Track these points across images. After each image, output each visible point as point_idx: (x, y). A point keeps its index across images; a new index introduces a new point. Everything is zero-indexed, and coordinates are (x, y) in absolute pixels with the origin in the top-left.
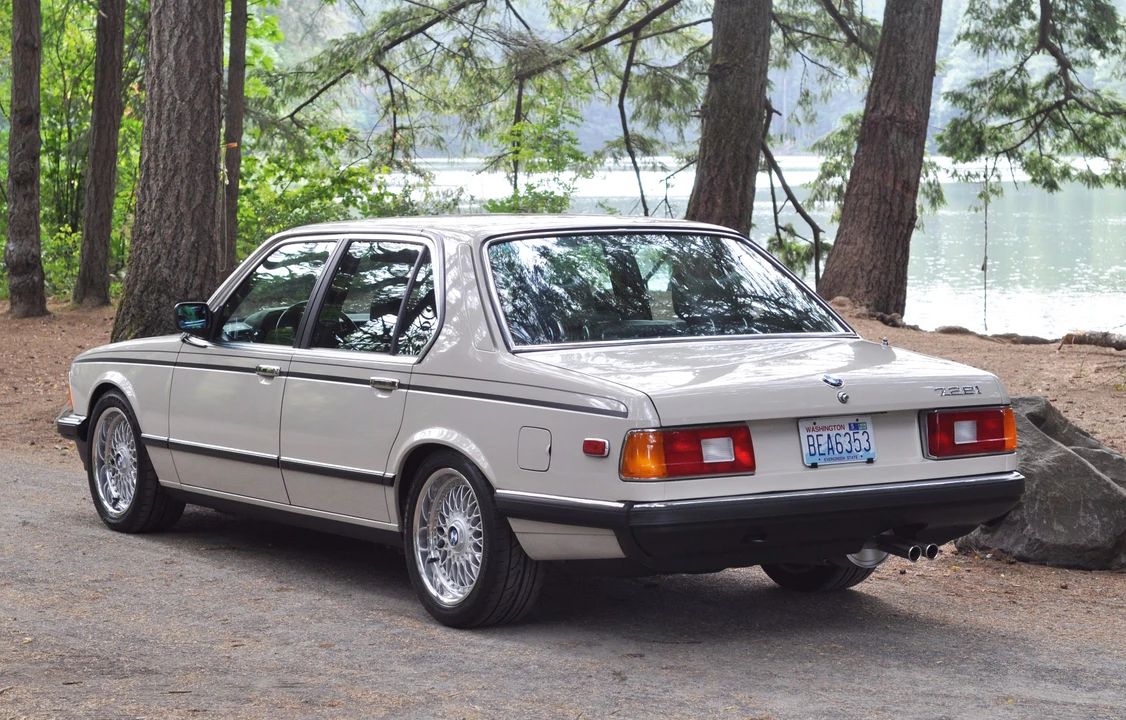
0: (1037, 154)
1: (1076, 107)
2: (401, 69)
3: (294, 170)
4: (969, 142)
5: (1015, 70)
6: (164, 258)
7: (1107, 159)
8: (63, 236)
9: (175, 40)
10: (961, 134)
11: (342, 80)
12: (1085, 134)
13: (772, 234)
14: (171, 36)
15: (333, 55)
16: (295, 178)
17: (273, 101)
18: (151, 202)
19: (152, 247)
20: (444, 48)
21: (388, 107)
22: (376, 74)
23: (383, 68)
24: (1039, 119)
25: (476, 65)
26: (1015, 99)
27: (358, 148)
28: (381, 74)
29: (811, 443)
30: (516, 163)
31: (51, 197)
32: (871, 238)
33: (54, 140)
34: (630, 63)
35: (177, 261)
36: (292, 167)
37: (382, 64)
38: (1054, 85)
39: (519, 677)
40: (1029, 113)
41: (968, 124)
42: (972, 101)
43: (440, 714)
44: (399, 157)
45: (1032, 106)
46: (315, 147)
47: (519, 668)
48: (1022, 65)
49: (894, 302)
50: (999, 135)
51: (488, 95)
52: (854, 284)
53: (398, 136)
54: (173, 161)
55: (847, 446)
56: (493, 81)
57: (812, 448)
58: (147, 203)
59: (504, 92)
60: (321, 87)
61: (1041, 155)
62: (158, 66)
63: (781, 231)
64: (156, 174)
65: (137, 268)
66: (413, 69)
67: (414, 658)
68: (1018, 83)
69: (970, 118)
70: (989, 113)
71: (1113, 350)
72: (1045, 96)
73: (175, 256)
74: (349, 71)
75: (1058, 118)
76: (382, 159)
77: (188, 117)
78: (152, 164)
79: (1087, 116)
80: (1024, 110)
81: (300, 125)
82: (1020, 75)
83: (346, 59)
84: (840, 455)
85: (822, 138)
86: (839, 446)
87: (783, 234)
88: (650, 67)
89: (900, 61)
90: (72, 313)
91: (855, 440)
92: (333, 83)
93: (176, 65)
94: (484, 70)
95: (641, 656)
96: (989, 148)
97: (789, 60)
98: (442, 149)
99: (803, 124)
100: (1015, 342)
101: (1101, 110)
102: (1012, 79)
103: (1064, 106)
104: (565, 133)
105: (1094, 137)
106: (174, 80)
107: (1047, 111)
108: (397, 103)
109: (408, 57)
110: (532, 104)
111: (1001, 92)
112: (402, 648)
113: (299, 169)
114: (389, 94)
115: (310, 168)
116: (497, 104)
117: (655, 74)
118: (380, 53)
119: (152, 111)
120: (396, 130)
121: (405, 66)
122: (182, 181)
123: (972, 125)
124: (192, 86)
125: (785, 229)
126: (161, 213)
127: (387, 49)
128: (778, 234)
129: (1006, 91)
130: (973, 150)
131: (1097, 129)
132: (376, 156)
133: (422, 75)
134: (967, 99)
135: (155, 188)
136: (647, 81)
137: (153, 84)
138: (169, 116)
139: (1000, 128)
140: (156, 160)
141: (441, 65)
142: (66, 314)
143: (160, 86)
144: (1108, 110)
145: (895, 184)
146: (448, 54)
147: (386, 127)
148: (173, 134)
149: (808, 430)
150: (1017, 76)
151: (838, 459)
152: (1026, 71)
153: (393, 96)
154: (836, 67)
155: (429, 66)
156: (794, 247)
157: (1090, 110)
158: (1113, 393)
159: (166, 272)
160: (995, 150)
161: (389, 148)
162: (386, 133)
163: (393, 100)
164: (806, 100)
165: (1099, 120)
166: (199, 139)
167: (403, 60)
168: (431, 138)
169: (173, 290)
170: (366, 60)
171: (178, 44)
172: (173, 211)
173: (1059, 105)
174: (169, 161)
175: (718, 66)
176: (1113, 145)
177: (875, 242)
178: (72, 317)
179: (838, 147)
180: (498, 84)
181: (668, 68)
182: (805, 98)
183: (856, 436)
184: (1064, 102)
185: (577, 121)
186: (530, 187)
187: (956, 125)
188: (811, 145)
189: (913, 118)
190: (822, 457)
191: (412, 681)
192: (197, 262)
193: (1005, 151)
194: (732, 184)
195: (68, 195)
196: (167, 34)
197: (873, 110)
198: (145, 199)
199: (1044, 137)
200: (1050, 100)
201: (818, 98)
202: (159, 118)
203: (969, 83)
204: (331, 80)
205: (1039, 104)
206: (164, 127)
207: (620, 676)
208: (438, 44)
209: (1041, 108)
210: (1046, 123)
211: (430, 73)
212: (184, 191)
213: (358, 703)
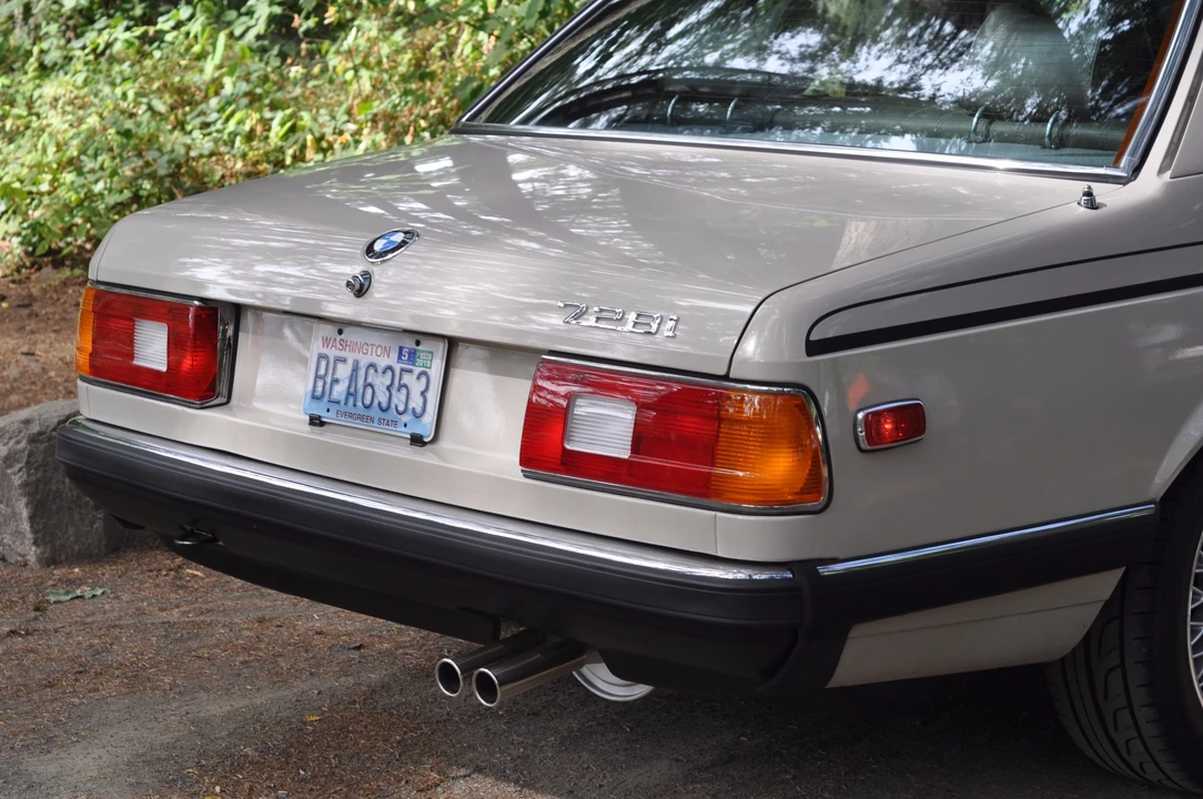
29: (322, 372)
55: (382, 398)
57: (320, 383)
84: (367, 412)
86: (369, 391)
91: (402, 386)
149: (326, 342)
151: (361, 417)
183: (407, 379)
190: (334, 408)
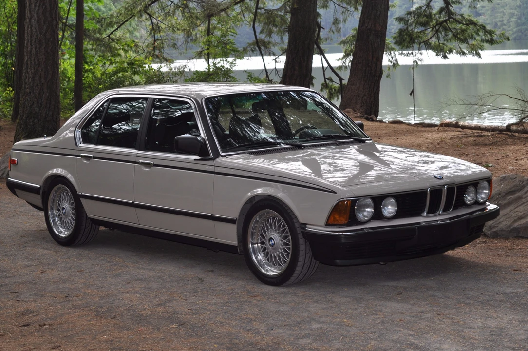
0: (437, 43)
1: (453, 22)
2: (157, 14)
3: (110, 60)
4: (407, 39)
5: (425, 7)
6: (35, 103)
7: (468, 44)
8: (8, 92)
9: (37, 8)
10: (404, 36)
11: (131, 20)
12: (458, 34)
13: (323, 81)
14: (35, 6)
15: (126, 9)
16: (111, 63)
17: (100, 30)
18: (29, 78)
19: (30, 98)
20: (175, 4)
21: (151, 31)
22: (146, 17)
23: (148, 14)
24: (437, 28)
25: (190, 11)
26: (427, 19)
27: (139, 49)
28: (148, 16)
30: (209, 54)
31: (4, 75)
32: (363, 82)
33: (5, 50)
34: (257, 8)
35: (41, 105)
36: (109, 58)
37: (148, 12)
38: (443, 13)
39: (159, 282)
40: (433, 25)
41: (406, 31)
42: (408, 21)
43: (121, 299)
44: (157, 52)
45: (434, 22)
46: (120, 49)
47: (160, 278)
48: (429, 4)
49: (374, 110)
50: (420, 35)
51: (196, 24)
52: (356, 103)
53: (156, 44)
54: (38, 60)
56: (197, 18)
58: (27, 80)
59: (203, 22)
60: (122, 23)
61: (439, 43)
62: (30, 20)
63: (326, 80)
64: (31, 67)
65: (24, 108)
66: (162, 14)
67: (117, 275)
68: (428, 12)
69: (407, 28)
70: (415, 26)
71: (460, 129)
72: (440, 17)
73: (40, 102)
74: (133, 16)
75: (446, 27)
76: (150, 54)
77: (44, 41)
78: (29, 62)
79: (459, 26)
80: (431, 24)
81: (113, 40)
82: (428, 9)
83: (132, 10)
85: (344, 39)
87: (328, 81)
88: (265, 10)
89: (373, 4)
90: (11, 126)
92: (127, 21)
93: (38, 19)
94: (193, 13)
95: (212, 271)
96: (416, 41)
97: (328, 5)
98: (176, 49)
99: (336, 33)
100: (424, 127)
101: (464, 23)
102: (425, 11)
103: (448, 22)
104: (228, 40)
105: (462, 35)
106: (37, 25)
107: (440, 24)
108: (155, 29)
109: (160, 8)
110: (215, 28)
111: (420, 16)
112: (113, 271)
113: (113, 59)
114: (151, 25)
115: (118, 59)
116: (200, 28)
117: (268, 13)
118: (146, 7)
119: (28, 39)
120: (155, 41)
121: (159, 13)
122: (42, 70)
123: (408, 31)
124: (45, 28)
125: (328, 79)
126: (33, 83)
127: (149, 5)
128: (325, 81)
129: (422, 16)
130: (409, 43)
131: (463, 31)
132: (147, 53)
133: (166, 16)
134: (405, 20)
135: (30, 73)
136: (265, 16)
137: (28, 27)
138: (35, 41)
139: (421, 32)
140: (31, 61)
141: (174, 11)
142: (8, 127)
143: (31, 28)
144: (467, 23)
145: (372, 59)
146: (177, 7)
147: (151, 40)
148: (37, 49)
150: (427, 9)
152: (431, 7)
153: (153, 26)
154: (349, 7)
155: (168, 12)
156: (333, 87)
157: (460, 23)
158: (455, 149)
159: (36, 109)
160: (419, 42)
161: (152, 49)
162: (151, 42)
163: (153, 28)
164: (336, 22)
165: (464, 27)
166: (49, 51)
167: (157, 10)
168: (171, 44)
169: (40, 117)
170: (140, 11)
171: (38, 9)
172: (39, 82)
173: (446, 21)
174: (36, 61)
175: (295, 9)
176: (471, 38)
177: (364, 84)
178: (10, 128)
179: (351, 42)
180: (200, 19)
181: (274, 10)
182: (336, 21)
184: (448, 20)
185: (234, 34)
186: (215, 64)
187: (401, 32)
188: (340, 42)
189: (380, 29)
191: (113, 285)
192: (50, 104)
193: (424, 42)
194: (302, 60)
195: (11, 74)
196: (33, 5)
197: (362, 27)
198: (26, 77)
199: (441, 35)
200: (442, 19)
201: (342, 21)
202: (31, 42)
203: (406, 13)
204: (125, 20)
205: (437, 21)
206: (33, 45)
207: (201, 280)
208: (172, 2)
209: (438, 23)
210: (441, 29)
211: (169, 15)
212: (43, 74)
213: (88, 295)
